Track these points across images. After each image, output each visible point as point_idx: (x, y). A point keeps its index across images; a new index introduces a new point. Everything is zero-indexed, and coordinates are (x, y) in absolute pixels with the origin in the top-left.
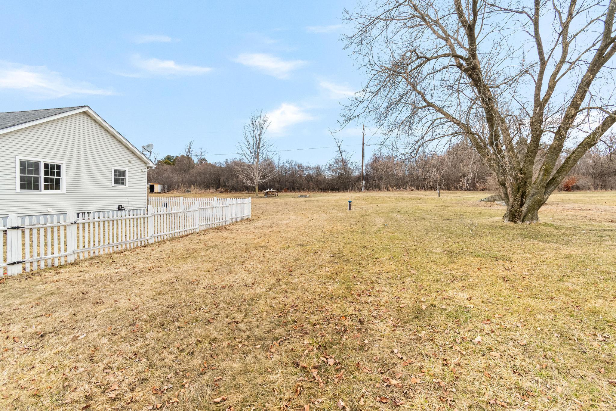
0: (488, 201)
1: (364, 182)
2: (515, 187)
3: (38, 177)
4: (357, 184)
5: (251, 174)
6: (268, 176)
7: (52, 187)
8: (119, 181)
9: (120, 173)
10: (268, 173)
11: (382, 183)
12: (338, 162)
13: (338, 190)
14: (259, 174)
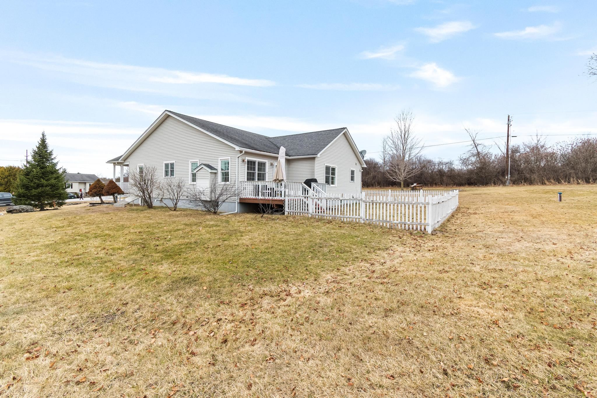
1: (509, 176)
3: (329, 176)
4: (501, 178)
5: (397, 171)
6: (413, 172)
7: (333, 183)
8: (352, 179)
9: (353, 172)
10: (413, 169)
11: (535, 176)
12: (474, 156)
13: (476, 184)
14: (404, 171)
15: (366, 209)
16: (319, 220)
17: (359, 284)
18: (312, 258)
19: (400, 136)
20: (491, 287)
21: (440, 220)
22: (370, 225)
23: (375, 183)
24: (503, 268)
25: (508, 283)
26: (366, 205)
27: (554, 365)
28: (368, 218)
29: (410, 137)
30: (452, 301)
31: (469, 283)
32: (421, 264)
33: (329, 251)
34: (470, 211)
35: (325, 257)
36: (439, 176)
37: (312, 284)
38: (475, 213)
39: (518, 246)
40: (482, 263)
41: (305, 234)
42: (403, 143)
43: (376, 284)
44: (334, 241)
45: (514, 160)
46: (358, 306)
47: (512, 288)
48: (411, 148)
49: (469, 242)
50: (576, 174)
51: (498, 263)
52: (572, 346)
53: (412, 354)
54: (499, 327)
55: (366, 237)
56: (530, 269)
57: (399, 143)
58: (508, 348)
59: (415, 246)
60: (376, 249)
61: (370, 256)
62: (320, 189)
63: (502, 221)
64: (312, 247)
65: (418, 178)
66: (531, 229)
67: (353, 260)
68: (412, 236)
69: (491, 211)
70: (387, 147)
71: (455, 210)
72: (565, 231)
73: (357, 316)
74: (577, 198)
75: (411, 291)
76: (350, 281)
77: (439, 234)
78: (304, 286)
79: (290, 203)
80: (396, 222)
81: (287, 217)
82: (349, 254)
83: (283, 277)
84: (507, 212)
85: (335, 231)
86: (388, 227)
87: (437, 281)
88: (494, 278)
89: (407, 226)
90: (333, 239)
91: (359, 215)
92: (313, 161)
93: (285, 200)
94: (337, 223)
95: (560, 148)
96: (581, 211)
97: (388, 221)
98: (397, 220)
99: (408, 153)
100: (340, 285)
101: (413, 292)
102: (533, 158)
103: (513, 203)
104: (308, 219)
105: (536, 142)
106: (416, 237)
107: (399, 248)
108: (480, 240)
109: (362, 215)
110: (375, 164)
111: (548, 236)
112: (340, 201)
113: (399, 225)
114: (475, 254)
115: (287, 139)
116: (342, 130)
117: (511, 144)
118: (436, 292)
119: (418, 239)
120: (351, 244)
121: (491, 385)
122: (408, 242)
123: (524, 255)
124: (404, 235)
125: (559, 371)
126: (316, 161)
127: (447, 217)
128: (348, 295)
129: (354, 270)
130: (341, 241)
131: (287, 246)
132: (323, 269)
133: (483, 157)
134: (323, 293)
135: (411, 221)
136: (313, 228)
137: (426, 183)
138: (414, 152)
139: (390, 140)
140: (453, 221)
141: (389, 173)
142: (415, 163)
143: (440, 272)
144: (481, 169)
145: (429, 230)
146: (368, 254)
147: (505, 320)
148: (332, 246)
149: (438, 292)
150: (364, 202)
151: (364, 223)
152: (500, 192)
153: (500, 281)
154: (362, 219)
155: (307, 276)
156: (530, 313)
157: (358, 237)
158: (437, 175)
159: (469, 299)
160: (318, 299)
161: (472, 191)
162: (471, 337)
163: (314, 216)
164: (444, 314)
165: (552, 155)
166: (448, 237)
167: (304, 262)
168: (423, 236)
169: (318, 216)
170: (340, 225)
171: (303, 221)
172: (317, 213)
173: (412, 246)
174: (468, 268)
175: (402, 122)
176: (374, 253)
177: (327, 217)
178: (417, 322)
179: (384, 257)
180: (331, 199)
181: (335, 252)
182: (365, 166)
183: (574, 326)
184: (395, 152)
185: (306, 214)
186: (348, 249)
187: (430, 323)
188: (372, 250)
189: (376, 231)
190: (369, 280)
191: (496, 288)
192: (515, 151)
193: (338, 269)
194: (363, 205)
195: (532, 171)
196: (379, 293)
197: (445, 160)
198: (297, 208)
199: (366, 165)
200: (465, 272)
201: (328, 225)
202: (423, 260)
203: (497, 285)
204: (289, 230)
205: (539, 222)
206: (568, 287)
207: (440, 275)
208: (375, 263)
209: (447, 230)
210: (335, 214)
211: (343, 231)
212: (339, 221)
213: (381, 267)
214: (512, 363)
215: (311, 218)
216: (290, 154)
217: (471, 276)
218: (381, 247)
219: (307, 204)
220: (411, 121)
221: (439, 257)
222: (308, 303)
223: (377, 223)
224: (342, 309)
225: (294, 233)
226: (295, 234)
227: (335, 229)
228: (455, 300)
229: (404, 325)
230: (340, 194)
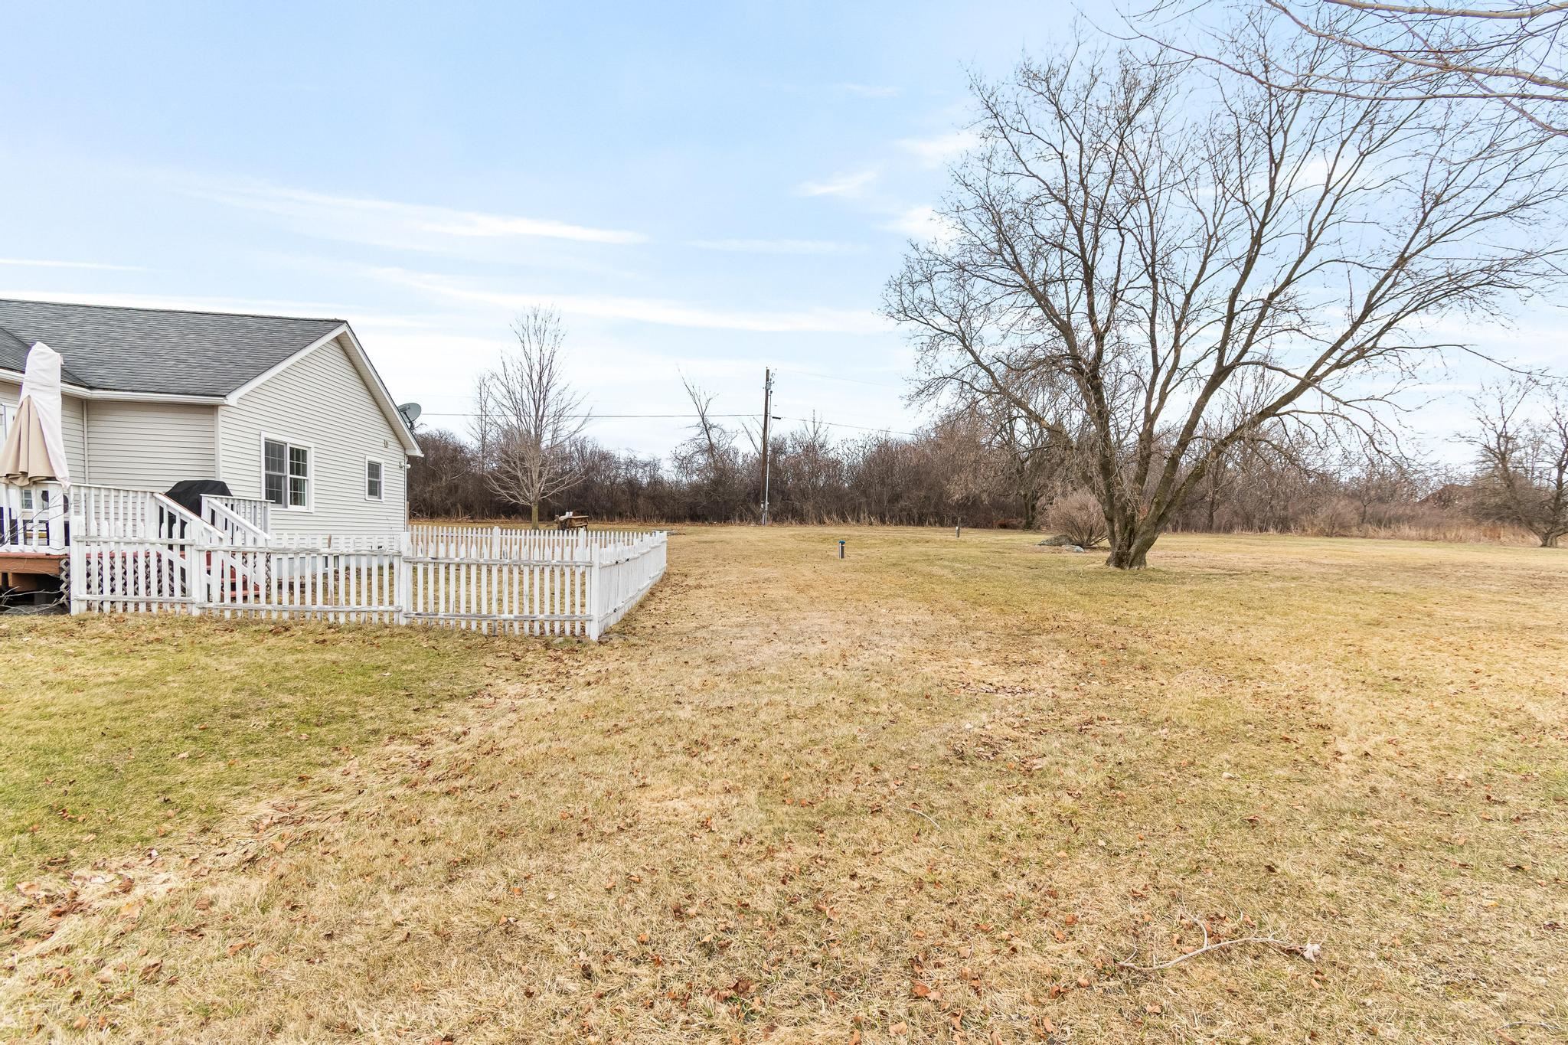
0: (1051, 545)
1: (767, 503)
2: (1123, 523)
3: (281, 477)
4: (752, 506)
5: (519, 474)
6: (563, 482)
7: (297, 499)
8: (374, 489)
9: (374, 469)
10: (564, 473)
11: (808, 506)
12: (702, 451)
13: (707, 520)
14: (540, 475)
15: (415, 584)
16: (238, 623)
17: (374, 810)
18: (193, 759)
19: (526, 378)
20: (708, 748)
21: (621, 605)
22: (427, 629)
23: (454, 505)
24: (735, 704)
25: (738, 735)
26: (415, 569)
27: (792, 878)
28: (420, 609)
29: (554, 385)
30: (624, 799)
31: (666, 749)
32: (564, 722)
33: (272, 726)
34: (691, 581)
35: (252, 747)
36: (627, 496)
37: (187, 849)
38: (699, 587)
39: (766, 652)
40: (697, 699)
41: (169, 678)
42: (537, 397)
43: (432, 797)
44: (292, 692)
45: (776, 471)
46: (361, 876)
47: (744, 743)
48: (559, 415)
49: (678, 654)
50: (869, 505)
51: (727, 694)
52: (822, 832)
53: (508, 958)
54: (711, 831)
55: (412, 667)
56: (778, 698)
57: (525, 397)
58: (722, 870)
59: (554, 676)
60: (441, 699)
61: (420, 721)
62: (240, 518)
63: (746, 602)
64: (194, 719)
65: (579, 497)
66: (792, 615)
67: (361, 742)
68: (550, 653)
69: (729, 581)
70: (491, 403)
71: (658, 578)
72: (842, 615)
73: (353, 909)
74: (866, 551)
75: (530, 797)
76: (342, 808)
77: (617, 641)
78: (148, 861)
79: (95, 567)
80: (506, 615)
81: (81, 622)
82: (348, 724)
83: (43, 849)
84: (757, 582)
85: (299, 656)
86: (485, 630)
87: (597, 757)
88: (715, 727)
89: (537, 625)
90: (291, 685)
91: (391, 603)
92: (209, 417)
93: (67, 556)
94: (311, 632)
95: (847, 451)
96: (868, 576)
97: (485, 616)
98: (511, 612)
99: (550, 428)
100: (307, 825)
101: (533, 797)
102: (806, 469)
103: (770, 562)
104: (187, 624)
105: (813, 435)
106: (559, 653)
107: (509, 688)
108: (699, 648)
109: (403, 600)
110: (455, 450)
111: (816, 628)
112: (320, 561)
113: (516, 625)
114: (686, 681)
115: (75, 320)
116: (331, 325)
117: (772, 434)
118: (591, 785)
119: (566, 656)
120: (357, 692)
121: (680, 962)
122: (536, 670)
123: (773, 670)
124: (528, 650)
125: (796, 887)
126: (220, 418)
127: (638, 599)
128: (333, 850)
129: (360, 773)
130: (321, 688)
131: (70, 732)
132: (239, 788)
133: (721, 456)
134: (233, 868)
135: (547, 612)
136: (208, 655)
137: (598, 511)
138: (568, 426)
139: (498, 383)
140: (651, 606)
141: (497, 479)
142: (570, 457)
143: (607, 733)
144: (716, 483)
145: (593, 632)
146: (413, 716)
147: (724, 814)
148: (282, 706)
149: (596, 784)
150: (407, 560)
151: (410, 627)
152: (750, 538)
153: (726, 731)
154: (401, 614)
155: (167, 826)
156: (767, 787)
157: (385, 669)
158: (623, 492)
159: (660, 783)
160: (209, 892)
161: (698, 533)
162: (654, 872)
163: (216, 613)
164: (602, 834)
165: (836, 463)
166: (635, 645)
167: (156, 778)
168: (577, 648)
169: (234, 612)
170: (321, 638)
171: (164, 633)
172: (227, 600)
173: (548, 677)
174: (669, 714)
175: (533, 338)
176: (434, 711)
177: (269, 612)
178: (534, 871)
179: (464, 719)
180: (284, 552)
181: (295, 724)
182: (418, 453)
183: (830, 794)
184: (513, 420)
185: (178, 608)
186: (346, 710)
187: (566, 867)
188: (429, 703)
189: (447, 645)
190: (408, 792)
191: (716, 749)
192: (779, 449)
193: (301, 779)
194: (404, 572)
195: (804, 495)
196: (438, 821)
197: (643, 456)
198: (130, 588)
199: (423, 450)
200: (662, 724)
201: (272, 641)
202: (569, 712)
203: (719, 742)
204: (89, 670)
205: (807, 600)
206: (833, 723)
207: (607, 740)
208: (434, 738)
209: (634, 629)
210: (303, 603)
211: (331, 656)
212: (320, 623)
213: (453, 747)
214: (725, 900)
215: (201, 620)
216: (95, 381)
217: (672, 732)
218: (457, 689)
219: (183, 571)
220: (558, 339)
221: (609, 697)
222: (162, 916)
223: (452, 622)
224: (301, 900)
225: (111, 679)
226: (119, 682)
227: (301, 651)
228: (630, 795)
229: (499, 891)
230: (320, 538)
